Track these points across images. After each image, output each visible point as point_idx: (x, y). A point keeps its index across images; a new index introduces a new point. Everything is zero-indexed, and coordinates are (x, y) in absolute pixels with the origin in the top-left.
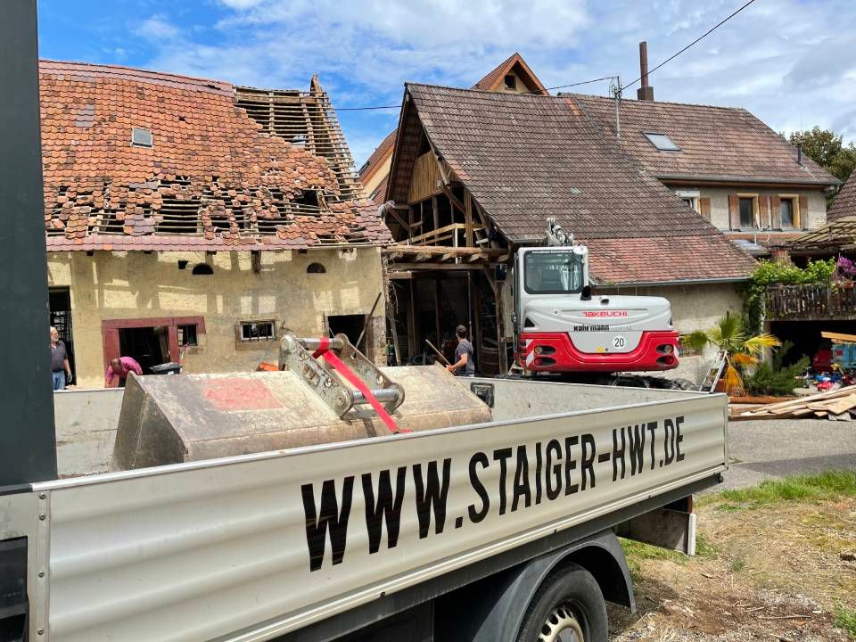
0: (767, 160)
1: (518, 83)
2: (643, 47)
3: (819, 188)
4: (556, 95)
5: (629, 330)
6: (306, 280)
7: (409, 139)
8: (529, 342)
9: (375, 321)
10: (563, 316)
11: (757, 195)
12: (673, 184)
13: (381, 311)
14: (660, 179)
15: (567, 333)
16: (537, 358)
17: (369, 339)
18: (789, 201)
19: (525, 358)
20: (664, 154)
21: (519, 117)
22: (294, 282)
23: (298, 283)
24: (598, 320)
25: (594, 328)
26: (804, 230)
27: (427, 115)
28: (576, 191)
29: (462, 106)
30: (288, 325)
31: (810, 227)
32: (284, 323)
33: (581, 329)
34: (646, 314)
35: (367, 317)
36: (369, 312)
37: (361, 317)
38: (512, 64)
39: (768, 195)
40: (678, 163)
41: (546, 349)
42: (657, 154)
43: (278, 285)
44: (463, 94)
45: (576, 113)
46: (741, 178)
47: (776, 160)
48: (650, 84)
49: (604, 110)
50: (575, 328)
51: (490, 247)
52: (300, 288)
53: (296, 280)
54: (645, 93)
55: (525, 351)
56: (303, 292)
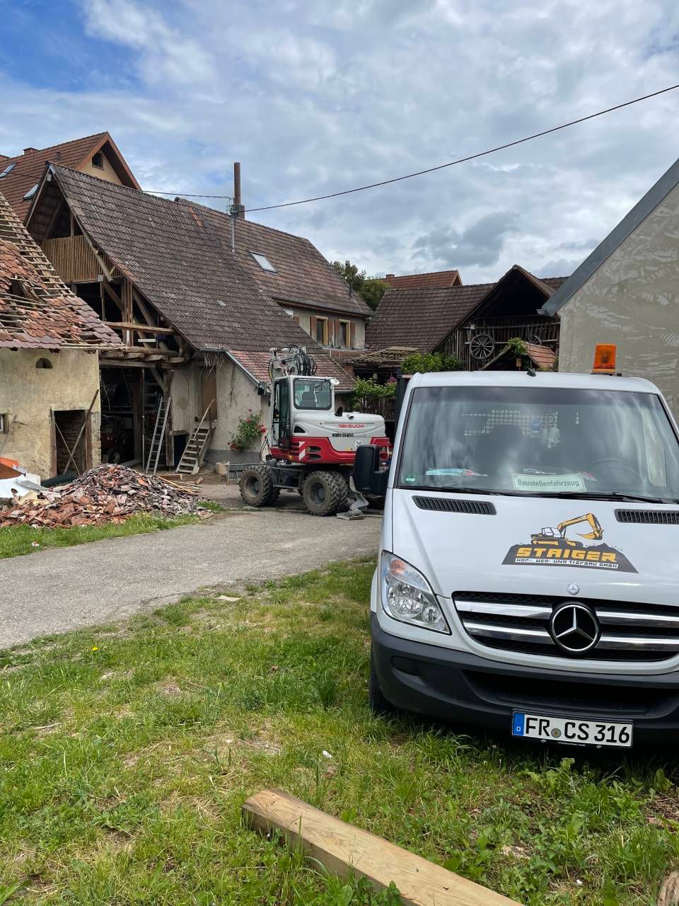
0: (331, 289)
1: (105, 163)
2: (237, 166)
3: (362, 318)
4: (173, 200)
5: (365, 436)
6: (35, 375)
7: (40, 218)
8: (301, 443)
9: (92, 416)
10: (326, 426)
11: (327, 318)
12: (285, 304)
13: (97, 407)
14: (274, 299)
15: (327, 438)
16: (307, 454)
17: (88, 433)
18: (344, 325)
19: (298, 454)
20: (268, 274)
21: (156, 219)
22: (24, 377)
23: (29, 378)
24: (347, 430)
25: (344, 435)
26: (353, 349)
27: (77, 203)
28: (222, 304)
29: (105, 198)
30: (19, 419)
31: (356, 347)
32: (15, 417)
33: (337, 435)
34: (374, 427)
35: (87, 412)
36: (88, 408)
37: (81, 412)
38: (102, 143)
39: (333, 319)
40: (279, 284)
41: (313, 448)
42: (263, 274)
43: (10, 380)
44: (103, 185)
45: (199, 223)
46: (320, 304)
47: (336, 290)
48: (242, 203)
49: (216, 222)
50: (334, 435)
51: (159, 348)
52: (30, 382)
53: (26, 375)
54: (238, 211)
55: (298, 449)
56: (33, 386)
